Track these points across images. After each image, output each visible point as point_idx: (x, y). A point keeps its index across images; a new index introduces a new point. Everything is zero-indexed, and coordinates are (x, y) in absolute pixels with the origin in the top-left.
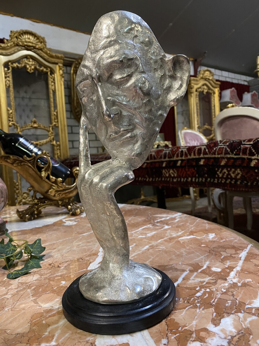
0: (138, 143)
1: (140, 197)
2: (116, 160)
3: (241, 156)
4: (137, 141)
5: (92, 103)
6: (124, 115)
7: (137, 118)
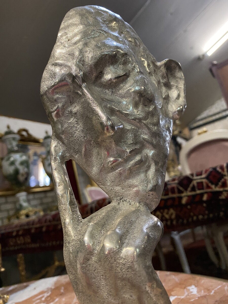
0: (151, 169)
1: (54, 263)
2: (123, 201)
3: (171, 195)
4: (149, 167)
5: (71, 118)
6: (127, 129)
7: (143, 133)
